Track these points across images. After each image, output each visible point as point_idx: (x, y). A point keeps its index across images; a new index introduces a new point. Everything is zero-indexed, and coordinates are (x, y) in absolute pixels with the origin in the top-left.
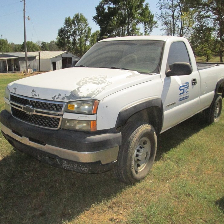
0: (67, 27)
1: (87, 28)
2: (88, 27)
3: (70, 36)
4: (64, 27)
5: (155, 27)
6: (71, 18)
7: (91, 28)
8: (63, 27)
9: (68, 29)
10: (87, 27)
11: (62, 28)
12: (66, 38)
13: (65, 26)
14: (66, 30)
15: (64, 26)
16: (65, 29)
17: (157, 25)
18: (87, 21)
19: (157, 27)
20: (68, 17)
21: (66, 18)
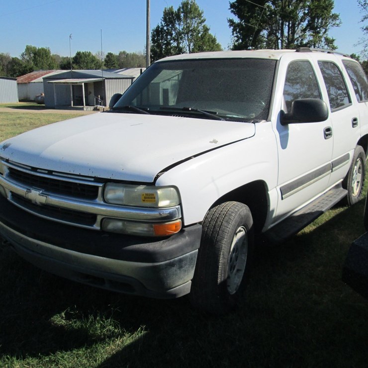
0: (167, 25)
1: (200, 28)
2: (204, 27)
3: (172, 42)
4: (162, 26)
5: (334, 25)
6: (173, 8)
7: (208, 27)
8: (160, 25)
9: (167, 29)
10: (203, 24)
11: (158, 27)
12: (164, 44)
13: (163, 23)
14: (165, 31)
15: (161, 23)
16: (162, 29)
17: (337, 22)
18: (202, 15)
19: (338, 25)
20: (168, 7)
21: (165, 8)
